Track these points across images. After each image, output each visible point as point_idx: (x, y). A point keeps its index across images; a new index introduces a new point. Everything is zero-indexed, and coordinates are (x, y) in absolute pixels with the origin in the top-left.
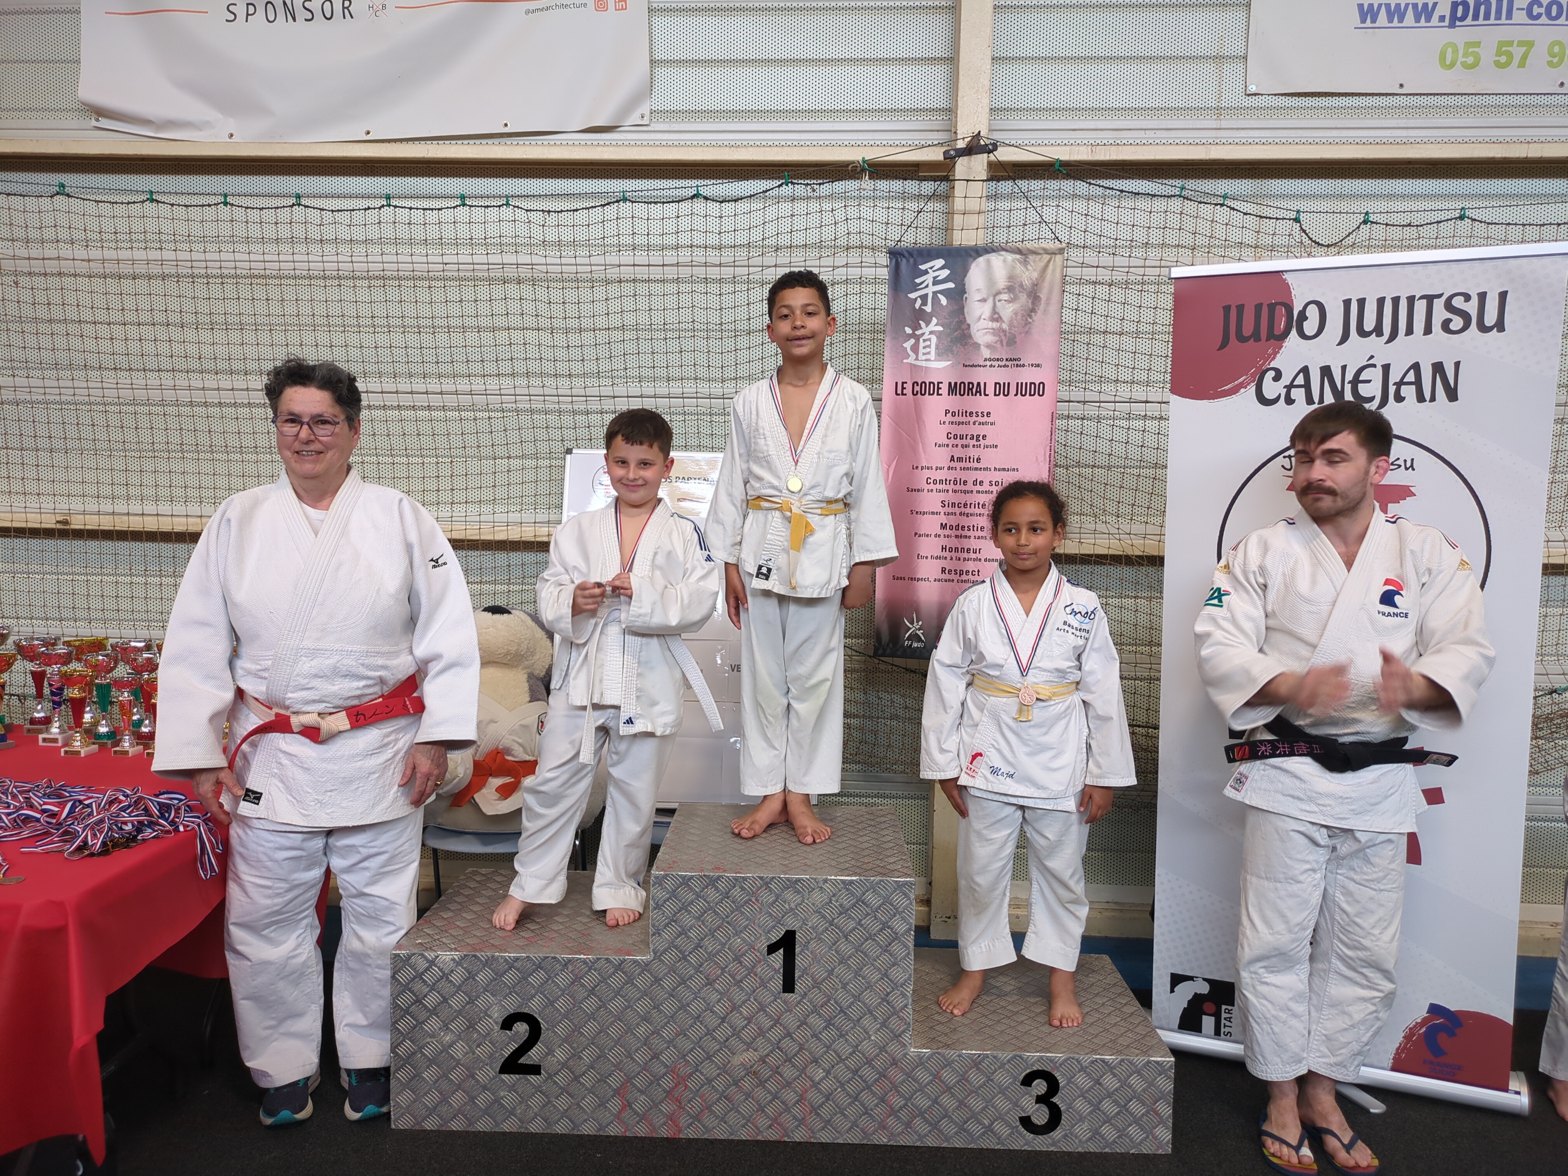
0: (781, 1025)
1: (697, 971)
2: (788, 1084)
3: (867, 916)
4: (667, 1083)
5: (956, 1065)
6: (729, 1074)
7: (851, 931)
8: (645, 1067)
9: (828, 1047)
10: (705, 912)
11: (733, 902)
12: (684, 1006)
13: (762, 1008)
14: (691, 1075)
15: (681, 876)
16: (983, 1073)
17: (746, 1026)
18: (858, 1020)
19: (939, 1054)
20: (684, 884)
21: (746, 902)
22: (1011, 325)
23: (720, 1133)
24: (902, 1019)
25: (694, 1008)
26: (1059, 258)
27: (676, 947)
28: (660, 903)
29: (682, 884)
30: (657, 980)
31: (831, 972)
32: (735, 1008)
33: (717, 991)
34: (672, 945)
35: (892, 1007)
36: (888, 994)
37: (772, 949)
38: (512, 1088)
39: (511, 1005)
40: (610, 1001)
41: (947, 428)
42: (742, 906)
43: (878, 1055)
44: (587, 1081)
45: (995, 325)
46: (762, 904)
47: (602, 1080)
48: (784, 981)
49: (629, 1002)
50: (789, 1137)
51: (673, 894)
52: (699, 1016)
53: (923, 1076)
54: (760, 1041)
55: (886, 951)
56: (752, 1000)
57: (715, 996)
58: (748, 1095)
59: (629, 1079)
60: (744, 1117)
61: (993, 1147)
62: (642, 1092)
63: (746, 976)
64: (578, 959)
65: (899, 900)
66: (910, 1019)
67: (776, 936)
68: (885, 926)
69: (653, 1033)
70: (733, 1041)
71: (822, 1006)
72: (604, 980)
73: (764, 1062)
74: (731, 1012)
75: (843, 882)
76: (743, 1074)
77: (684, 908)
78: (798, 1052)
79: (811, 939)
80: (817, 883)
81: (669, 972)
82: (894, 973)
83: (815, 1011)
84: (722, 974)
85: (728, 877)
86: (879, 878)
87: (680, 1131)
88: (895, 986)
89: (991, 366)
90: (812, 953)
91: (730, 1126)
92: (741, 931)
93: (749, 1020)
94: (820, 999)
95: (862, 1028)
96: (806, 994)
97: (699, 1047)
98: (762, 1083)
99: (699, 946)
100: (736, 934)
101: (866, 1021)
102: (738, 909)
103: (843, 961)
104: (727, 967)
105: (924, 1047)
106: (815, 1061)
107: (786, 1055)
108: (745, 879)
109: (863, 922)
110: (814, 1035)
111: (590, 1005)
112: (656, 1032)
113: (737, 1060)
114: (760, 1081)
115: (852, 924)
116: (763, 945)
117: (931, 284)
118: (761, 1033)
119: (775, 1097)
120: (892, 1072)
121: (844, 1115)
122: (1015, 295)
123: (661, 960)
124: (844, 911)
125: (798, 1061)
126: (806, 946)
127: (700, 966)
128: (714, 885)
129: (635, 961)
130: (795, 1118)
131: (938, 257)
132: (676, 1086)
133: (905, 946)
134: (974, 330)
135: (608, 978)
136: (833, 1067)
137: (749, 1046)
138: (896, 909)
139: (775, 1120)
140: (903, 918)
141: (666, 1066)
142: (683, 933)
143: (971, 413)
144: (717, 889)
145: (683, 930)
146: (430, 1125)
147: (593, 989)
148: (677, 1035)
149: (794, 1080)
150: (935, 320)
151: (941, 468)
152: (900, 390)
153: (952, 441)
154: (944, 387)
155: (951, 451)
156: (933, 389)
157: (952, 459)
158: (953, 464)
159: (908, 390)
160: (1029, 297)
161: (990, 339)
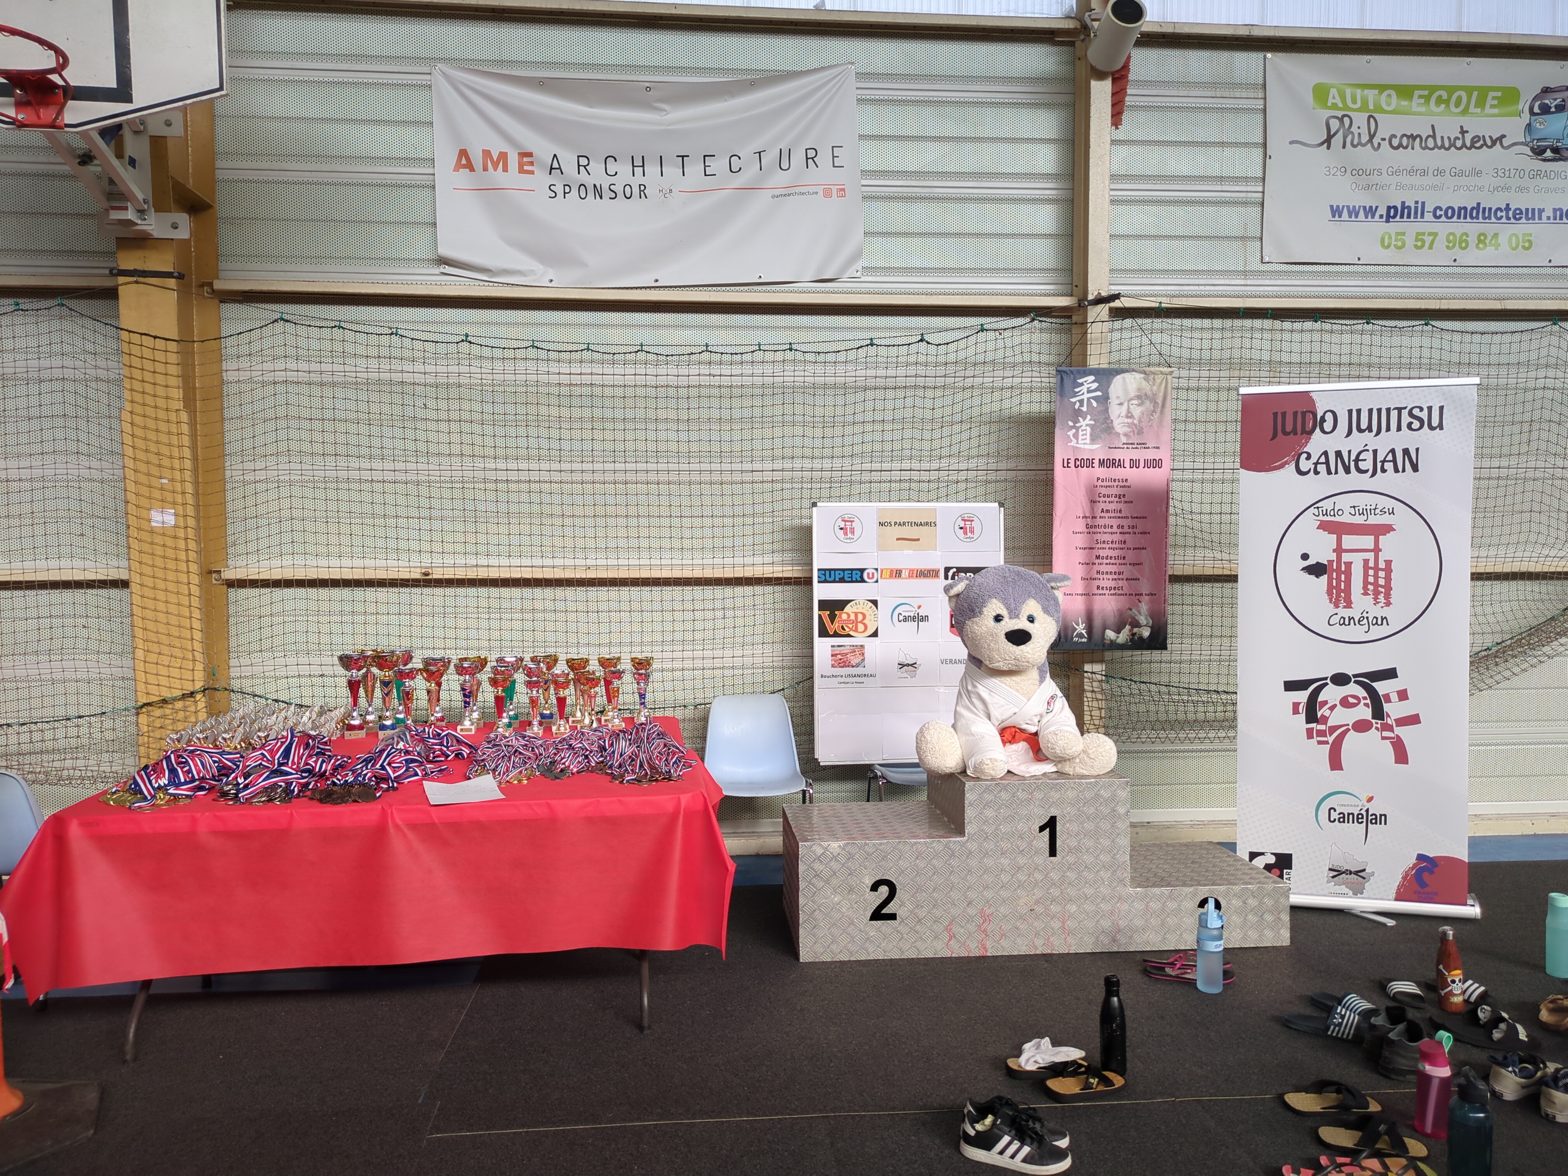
22: (1139, 421)
38: (878, 930)
39: (877, 875)
45: (1129, 420)
48: (1050, 849)
67: (1044, 820)
117: (1085, 393)
122: (1141, 401)
131: (1088, 374)
134: (1115, 423)
139: (1047, 940)
143: (1115, 480)
146: (825, 958)
150: (1089, 417)
151: (1095, 517)
152: (1066, 465)
153: (1102, 499)
154: (1096, 462)
155: (1102, 506)
156: (1089, 463)
157: (1102, 511)
158: (1103, 515)
159: (1072, 464)
160: (1151, 402)
161: (1126, 429)
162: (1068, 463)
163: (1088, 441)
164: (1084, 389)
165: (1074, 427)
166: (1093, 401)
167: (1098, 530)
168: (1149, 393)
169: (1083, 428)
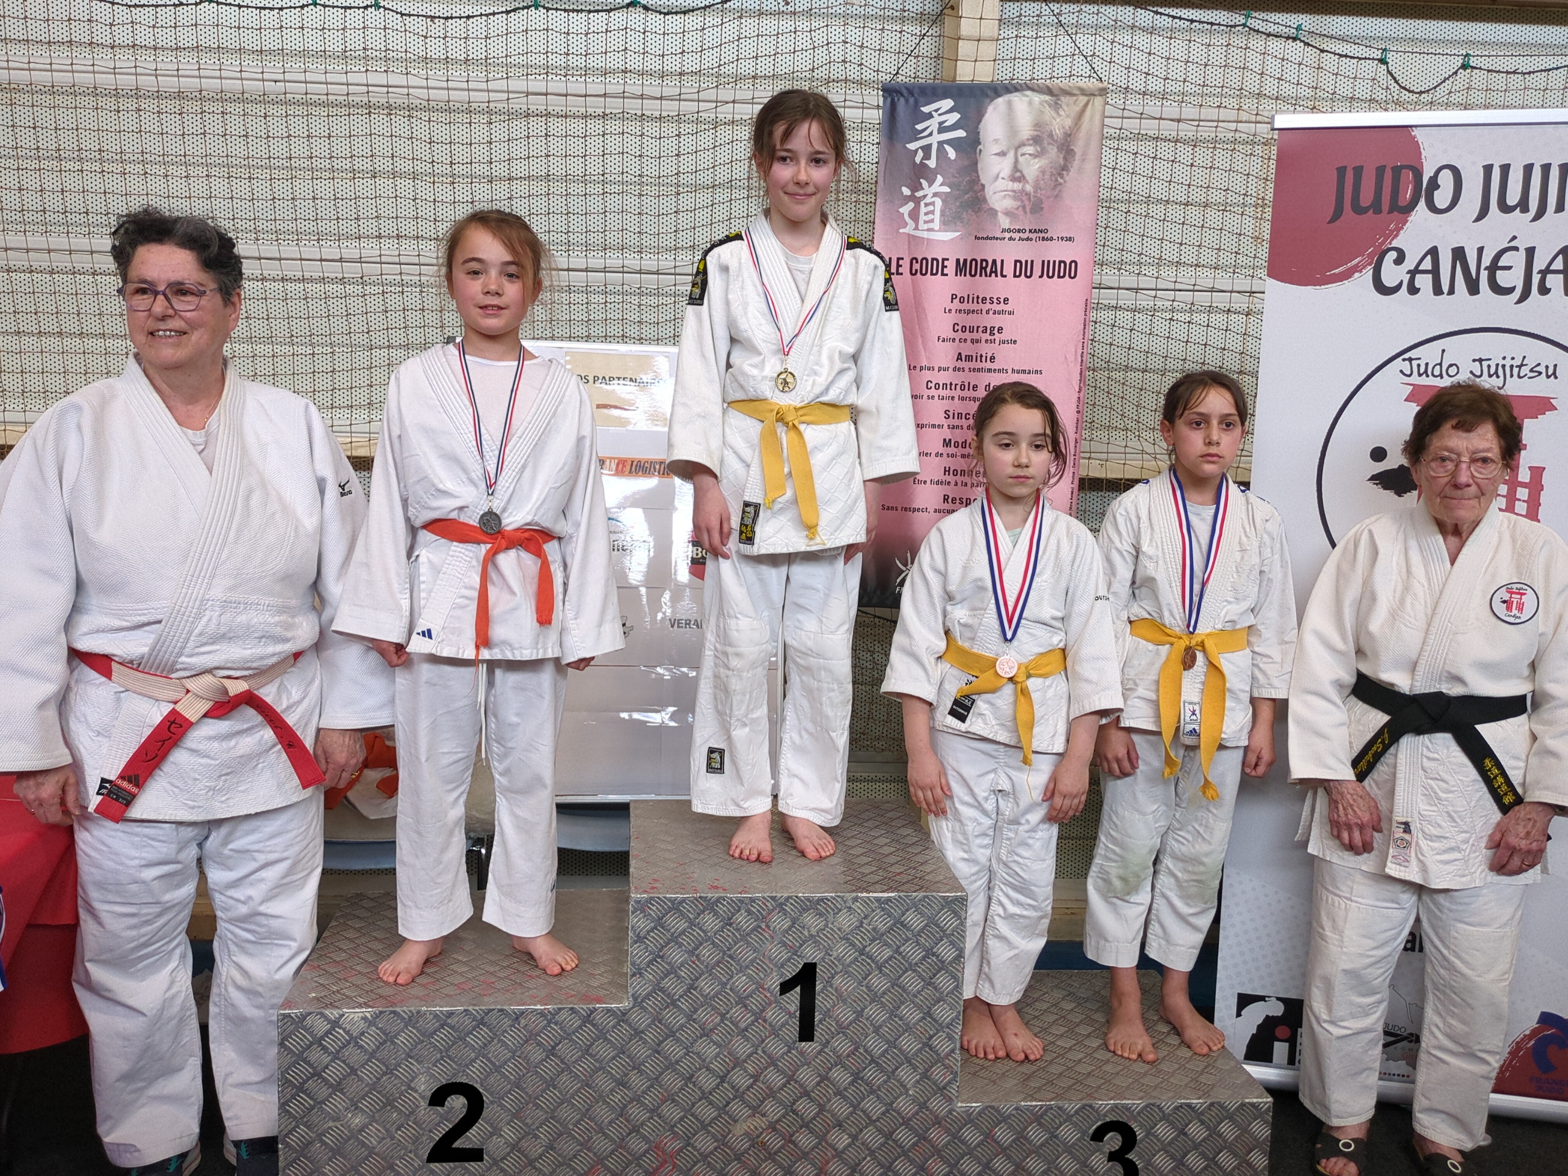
0: (796, 1082)
1: (690, 1019)
2: (805, 1155)
3: (907, 941)
4: (650, 1162)
5: (1013, 1121)
6: (729, 1148)
7: (886, 961)
8: (621, 1144)
9: (855, 1107)
10: (701, 944)
11: (737, 930)
12: (671, 1064)
13: (772, 1062)
14: (681, 1150)
15: (669, 899)
16: (1046, 1128)
17: (751, 1086)
18: (894, 1071)
19: (992, 1107)
20: (674, 909)
21: (753, 930)
22: (1037, 187)
24: (948, 1068)
25: (685, 1066)
26: (1098, 101)
27: (662, 990)
28: (642, 934)
29: (670, 909)
31: (860, 1014)
32: (738, 1063)
33: (715, 1043)
34: (658, 988)
35: (936, 1053)
36: (931, 1037)
37: (786, 987)
39: (444, 1074)
40: (577, 1061)
41: (953, 318)
42: (748, 935)
43: (917, 1113)
44: (545, 1163)
45: (1017, 186)
46: (774, 931)
47: (565, 1161)
48: (800, 1027)
49: (601, 1063)
51: (659, 922)
52: (692, 1076)
53: (972, 1136)
54: (769, 1103)
55: (930, 984)
56: (760, 1052)
57: (712, 1050)
58: (754, 1172)
59: (600, 1159)
63: (752, 1023)
64: (533, 1011)
65: (947, 920)
66: (957, 1068)
67: (791, 970)
68: (929, 953)
69: (632, 1100)
70: (736, 1107)
71: (848, 1056)
72: (568, 1036)
73: (775, 1129)
74: (733, 1069)
75: (878, 900)
76: (747, 1145)
77: (674, 939)
78: (817, 1114)
79: (836, 973)
80: (845, 902)
81: (653, 1022)
83: (839, 1062)
84: (722, 1021)
85: (731, 899)
86: (921, 894)
89: (1010, 239)
90: (836, 991)
92: (747, 967)
93: (756, 1078)
94: (845, 1046)
95: (898, 1081)
96: (828, 1042)
97: (692, 1115)
98: (771, 1156)
99: (692, 987)
100: (740, 971)
101: (905, 1074)
102: (745, 937)
103: (875, 998)
104: (728, 1012)
105: (972, 1101)
106: (840, 1125)
107: (802, 1119)
108: (752, 900)
109: (902, 949)
110: (839, 1093)
111: (550, 1068)
112: (636, 1099)
113: (739, 1129)
114: (769, 1153)
115: (887, 953)
116: (774, 983)
117: (935, 132)
118: (772, 1093)
119: (788, 1171)
120: (933, 1134)
122: (1043, 149)
123: (643, 1008)
124: (877, 936)
125: (818, 1126)
126: (829, 982)
127: (694, 1013)
128: (713, 910)
129: (609, 1010)
131: (945, 97)
132: (662, 1164)
133: (953, 977)
134: (989, 191)
135: (573, 1033)
136: (861, 1130)
137: (755, 1110)
138: (944, 931)
140: (952, 943)
141: (649, 1141)
142: (672, 971)
143: (984, 299)
144: (716, 914)
145: (672, 967)
147: (553, 1048)
148: (664, 1101)
149: (812, 1149)
150: (940, 179)
153: (959, 335)
154: (951, 265)
155: (958, 347)
156: (937, 267)
157: (959, 357)
158: (959, 364)
159: (905, 268)
160: (1060, 150)
161: (1011, 204)
162: (898, 266)
163: (936, 225)
164: (933, 124)
165: (911, 198)
166: (948, 148)
167: (949, 393)
168: (1057, 133)
169: (928, 200)
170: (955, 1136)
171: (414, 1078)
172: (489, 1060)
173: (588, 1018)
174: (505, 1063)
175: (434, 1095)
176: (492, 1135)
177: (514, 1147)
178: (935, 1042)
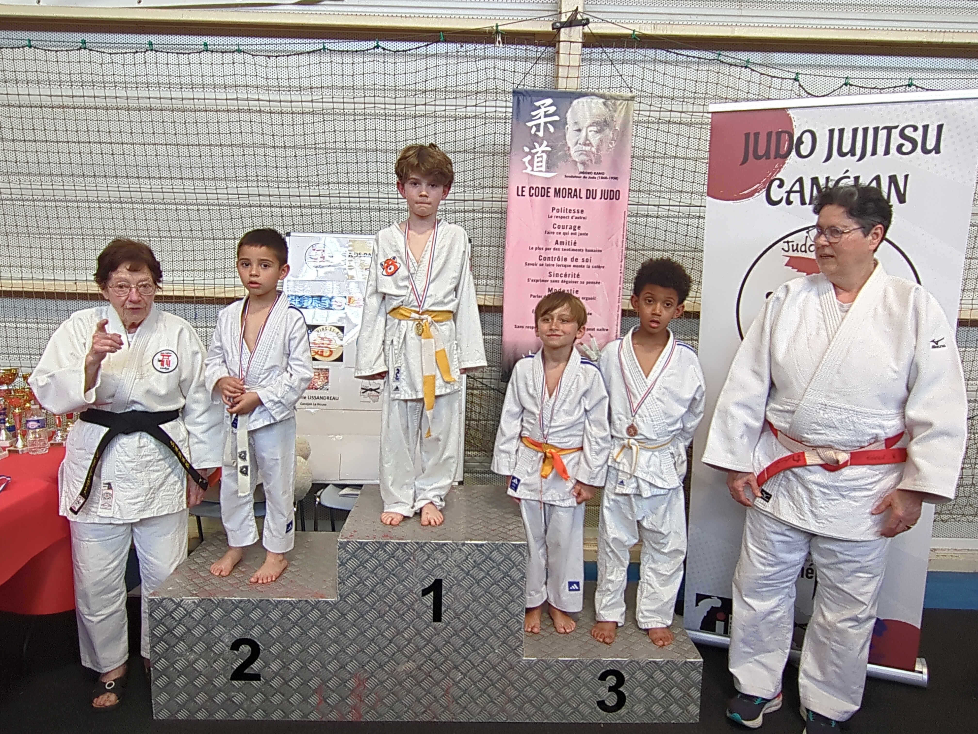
0: (432, 644)
1: (372, 607)
2: (437, 683)
3: (493, 568)
4: (351, 684)
5: (554, 669)
6: (395, 678)
7: (482, 579)
8: (335, 674)
9: (465, 658)
10: (377, 568)
11: (397, 560)
12: (362, 632)
13: (418, 633)
14: (368, 678)
15: (359, 543)
16: (573, 673)
17: (407, 645)
18: (487, 640)
19: (543, 660)
20: (361, 548)
21: (406, 560)
22: (598, 149)
23: (389, 717)
24: (517, 638)
25: (369, 634)
27: (356, 592)
28: (345, 561)
29: (359, 548)
30: (343, 615)
31: (467, 607)
32: (399, 633)
33: (386, 622)
34: (353, 591)
35: (511, 630)
36: (508, 621)
37: (425, 592)
38: (240, 690)
39: (238, 633)
40: (309, 630)
41: (553, 220)
42: (404, 563)
43: (500, 662)
44: (294, 684)
45: (587, 148)
46: (418, 562)
47: (305, 683)
48: (434, 614)
49: (323, 631)
50: (437, 719)
51: (353, 555)
52: (373, 639)
53: (532, 676)
54: (417, 655)
55: (506, 592)
56: (411, 627)
57: (385, 625)
58: (409, 691)
59: (324, 682)
60: (406, 706)
61: (578, 721)
62: (334, 691)
63: (407, 611)
64: (285, 601)
65: (515, 556)
67: (427, 583)
68: (506, 575)
69: (340, 651)
70: (398, 656)
71: (461, 631)
72: (304, 615)
73: (420, 669)
74: (396, 636)
75: (476, 545)
76: (405, 677)
77: (362, 564)
78: (444, 662)
79: (453, 585)
80: (457, 546)
81: (351, 609)
82: (511, 606)
83: (456, 633)
84: (390, 610)
85: (393, 543)
86: (501, 542)
87: (361, 716)
88: (513, 615)
89: (584, 177)
90: (453, 594)
91: (396, 713)
92: (403, 581)
93: (409, 641)
94: (460, 626)
95: (489, 645)
96: (449, 623)
97: (374, 660)
98: (418, 683)
99: (372, 591)
100: (401, 582)
101: (493, 641)
102: (401, 564)
103: (476, 599)
104: (393, 605)
105: (531, 657)
106: (456, 667)
107: (435, 664)
108: (405, 544)
109: (490, 573)
110: (456, 651)
111: (295, 632)
112: (343, 650)
113: (401, 668)
115: (482, 574)
116: (419, 589)
117: (543, 117)
118: (418, 649)
119: (428, 692)
120: (509, 673)
121: (477, 703)
122: (601, 128)
123: (345, 601)
124: (476, 565)
126: (449, 590)
127: (374, 604)
128: (383, 548)
129: (326, 602)
130: (441, 705)
131: (548, 97)
132: (357, 686)
133: (520, 589)
134: (572, 151)
135: (308, 614)
136: (468, 671)
137: (409, 658)
138: (514, 563)
139: (427, 708)
140: (519, 570)
141: (350, 673)
142: (361, 582)
143: (570, 211)
144: (385, 550)
145: (361, 580)
146: (182, 715)
147: (296, 621)
148: (358, 652)
149: (442, 680)
150: (545, 143)
151: (549, 249)
152: (520, 193)
153: (557, 230)
154: (552, 191)
155: (556, 237)
156: (544, 192)
157: (557, 243)
158: (557, 246)
159: (526, 193)
160: (611, 129)
161: (584, 158)
162: (523, 191)
163: (543, 169)
164: (541, 112)
165: (529, 153)
166: (549, 125)
167: (551, 262)
168: (609, 120)
169: (539, 155)
170: (521, 675)
171: (221, 635)
172: (262, 627)
173: (316, 606)
174: (271, 629)
175: (233, 644)
176: (265, 667)
177: (277, 674)
178: (509, 624)
